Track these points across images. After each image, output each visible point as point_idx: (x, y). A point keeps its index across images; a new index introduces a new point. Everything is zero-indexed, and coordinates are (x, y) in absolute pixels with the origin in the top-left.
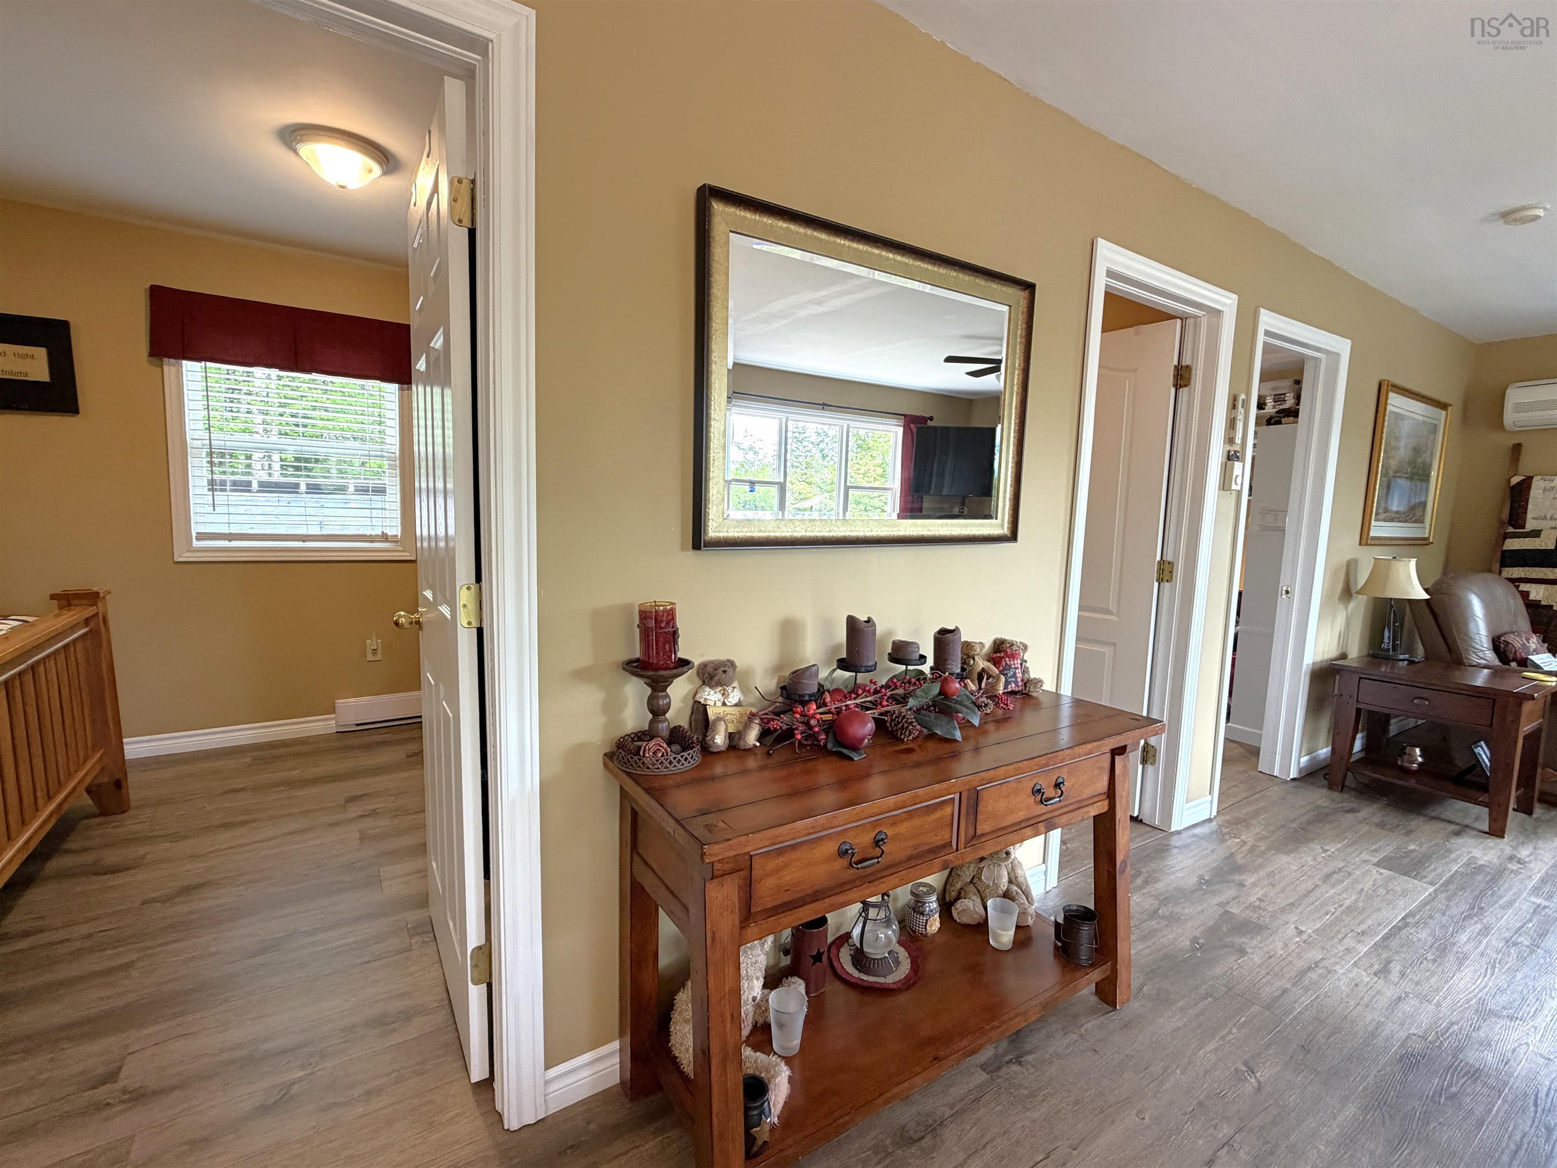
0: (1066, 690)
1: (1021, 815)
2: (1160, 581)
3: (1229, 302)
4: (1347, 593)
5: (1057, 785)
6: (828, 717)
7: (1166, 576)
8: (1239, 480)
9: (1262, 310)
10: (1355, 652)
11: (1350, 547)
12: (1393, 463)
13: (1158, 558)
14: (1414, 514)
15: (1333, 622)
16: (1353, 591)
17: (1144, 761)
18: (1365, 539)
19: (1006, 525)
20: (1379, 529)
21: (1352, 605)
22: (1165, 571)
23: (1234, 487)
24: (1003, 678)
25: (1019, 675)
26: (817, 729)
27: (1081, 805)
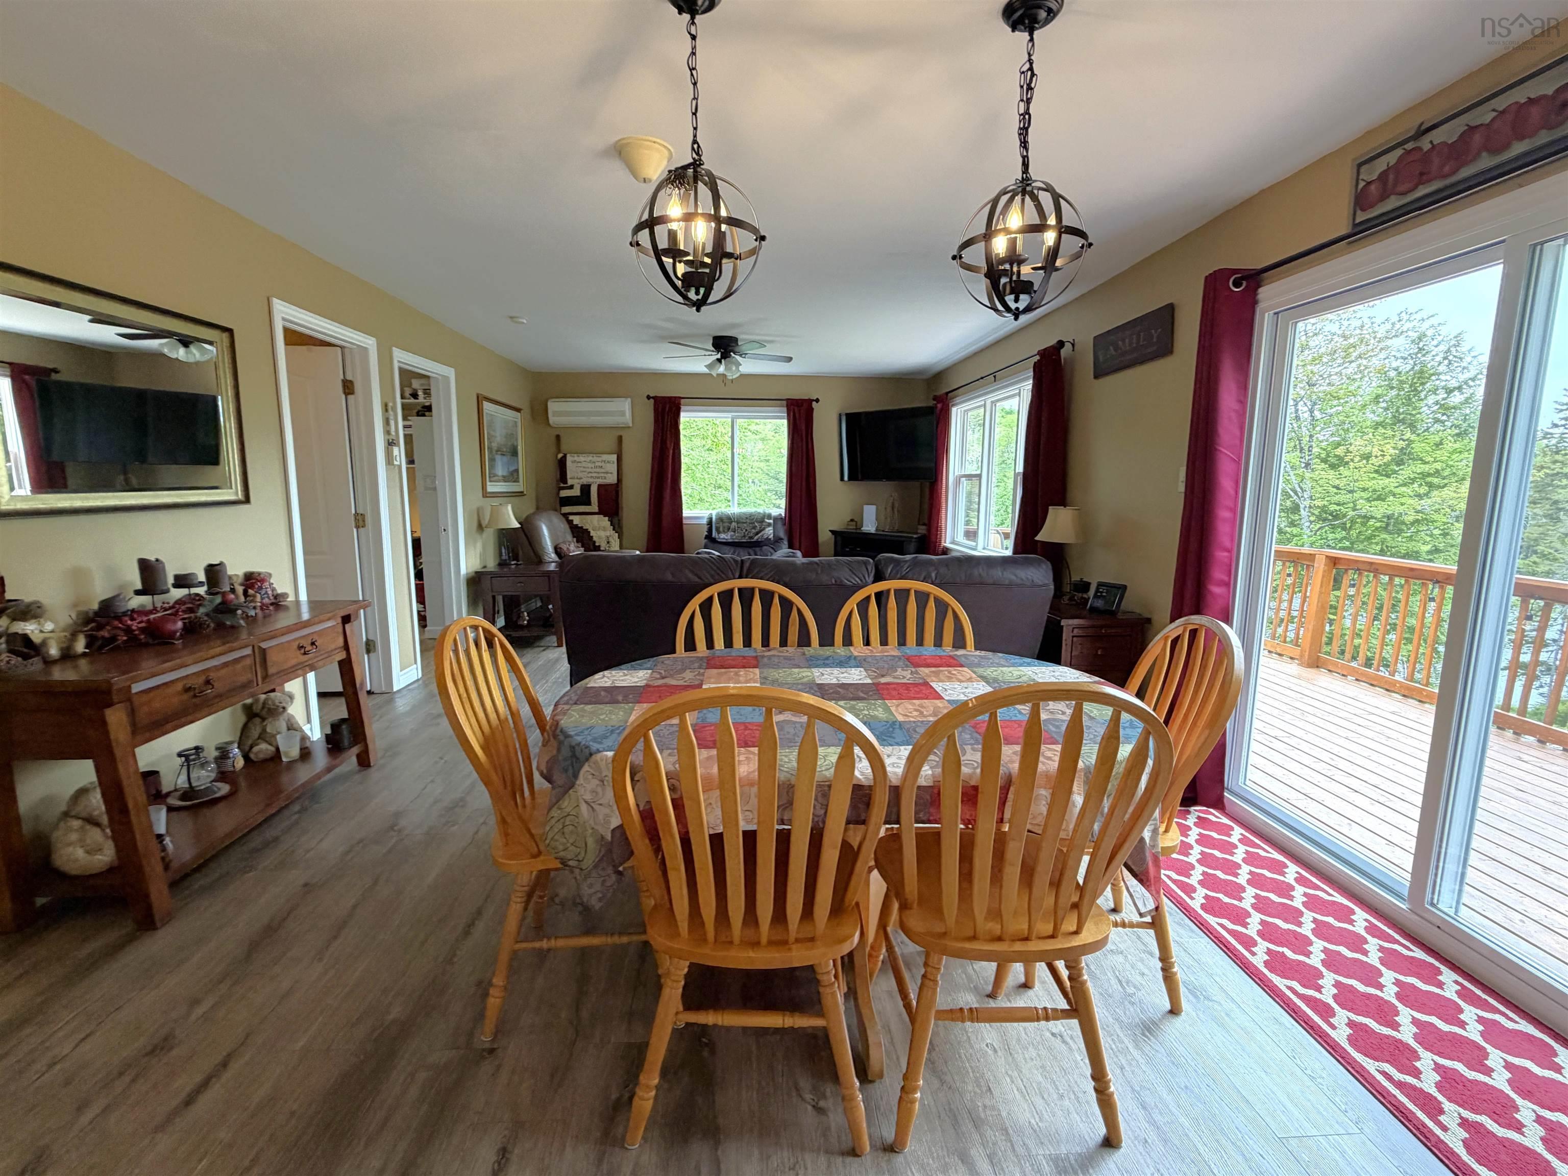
0: (303, 597)
1: (293, 662)
2: (357, 527)
3: (370, 342)
4: (480, 528)
5: (313, 644)
6: (143, 625)
7: (361, 523)
8: (398, 458)
9: (394, 348)
10: (492, 564)
11: (477, 500)
12: (494, 445)
13: (353, 512)
14: (513, 476)
15: (475, 548)
16: (484, 525)
17: (368, 651)
18: (485, 494)
19: (240, 493)
20: (491, 488)
21: (485, 535)
22: (360, 521)
23: (396, 463)
24: (258, 596)
25: (270, 592)
26: (137, 632)
27: (330, 654)
